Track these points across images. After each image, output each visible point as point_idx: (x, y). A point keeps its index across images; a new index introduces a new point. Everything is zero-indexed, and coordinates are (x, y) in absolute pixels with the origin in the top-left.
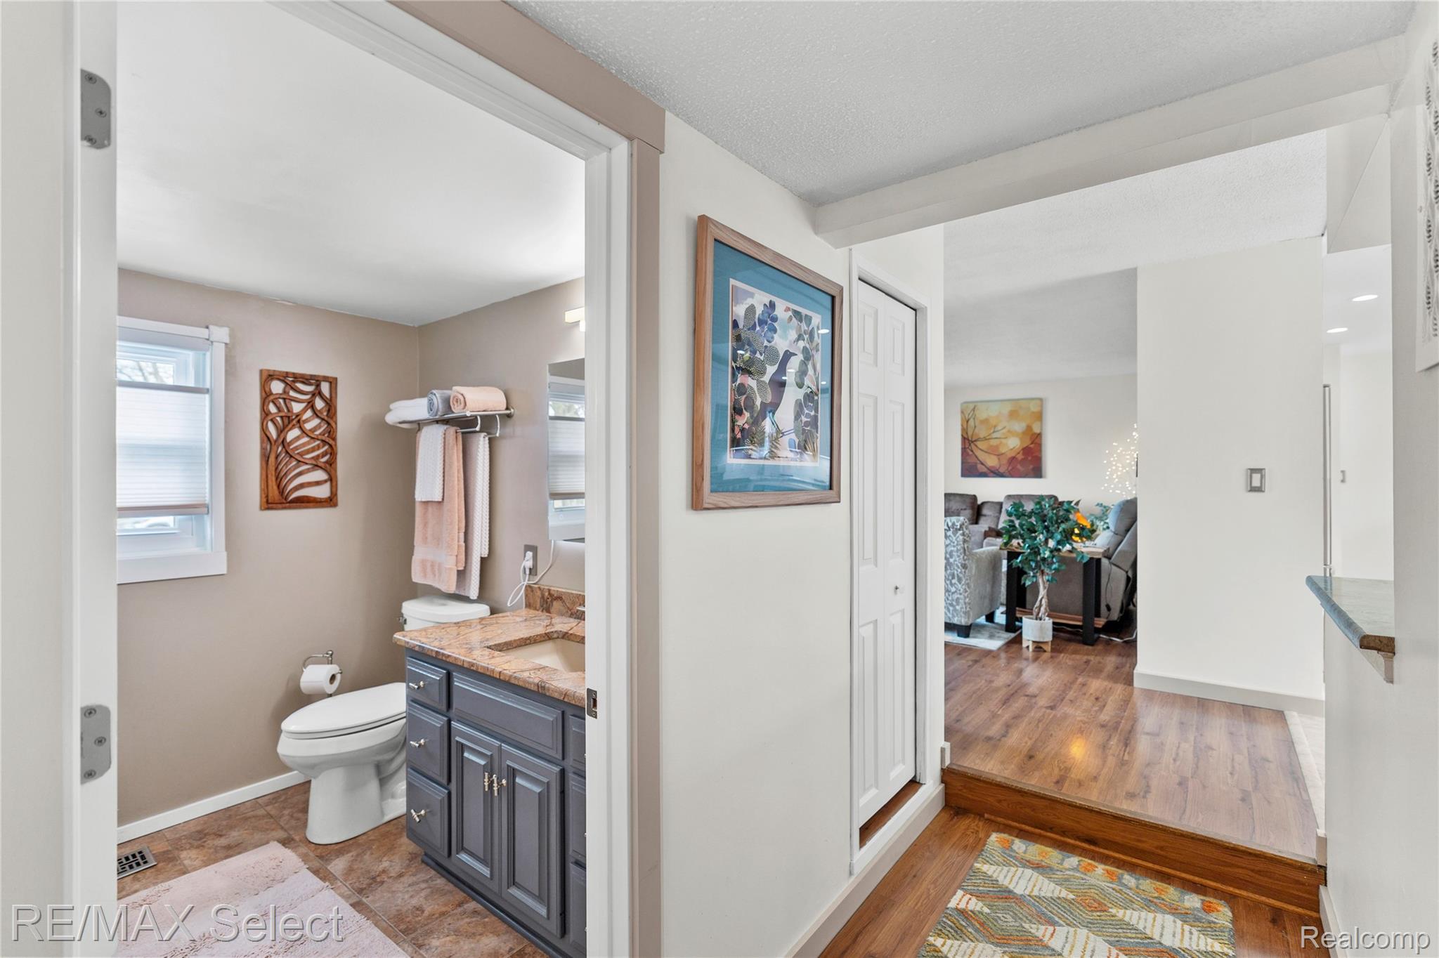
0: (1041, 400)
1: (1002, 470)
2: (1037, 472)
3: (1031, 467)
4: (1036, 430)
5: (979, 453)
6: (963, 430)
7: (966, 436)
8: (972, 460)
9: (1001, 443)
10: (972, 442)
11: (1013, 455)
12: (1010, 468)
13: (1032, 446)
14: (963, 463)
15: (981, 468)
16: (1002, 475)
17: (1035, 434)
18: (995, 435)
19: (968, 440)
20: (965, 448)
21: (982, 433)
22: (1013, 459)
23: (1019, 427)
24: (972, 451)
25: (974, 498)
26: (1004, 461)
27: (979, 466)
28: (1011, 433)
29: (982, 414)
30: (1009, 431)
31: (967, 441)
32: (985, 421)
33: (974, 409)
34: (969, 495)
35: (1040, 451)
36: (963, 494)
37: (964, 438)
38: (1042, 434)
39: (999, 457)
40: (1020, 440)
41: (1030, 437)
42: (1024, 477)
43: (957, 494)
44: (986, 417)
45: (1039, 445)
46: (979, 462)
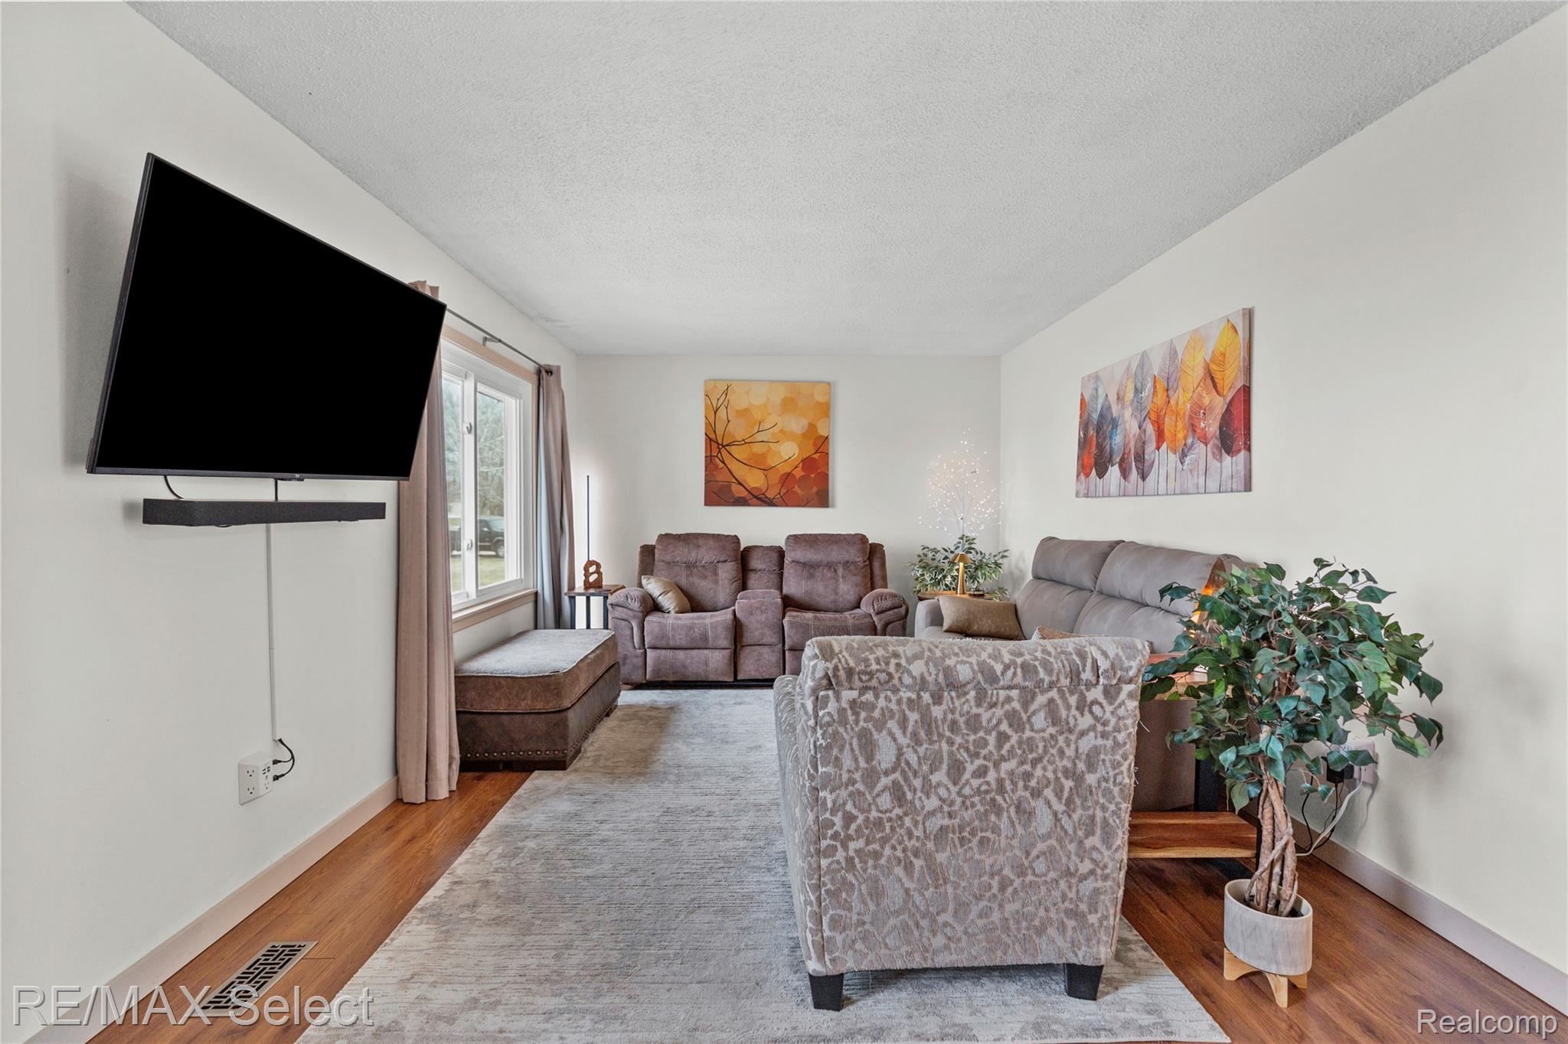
0: (828, 384)
1: (770, 495)
2: (822, 499)
3: (815, 489)
4: (823, 433)
5: (734, 466)
6: (708, 425)
7: (712, 436)
8: (722, 477)
9: (770, 448)
10: (723, 446)
11: (788, 470)
12: (784, 491)
13: (816, 456)
14: (707, 482)
15: (737, 491)
16: (771, 503)
17: (822, 436)
18: (759, 437)
19: (717, 442)
20: (711, 456)
21: (739, 431)
22: (788, 476)
23: (797, 425)
24: (723, 462)
25: (735, 540)
26: (775, 479)
27: (735, 488)
28: (785, 435)
29: (739, 401)
30: (781, 431)
31: (714, 445)
32: (744, 413)
33: (726, 392)
34: (728, 536)
35: (828, 464)
36: (719, 535)
37: (711, 439)
38: (830, 438)
39: (766, 472)
40: (799, 446)
41: (812, 442)
42: (804, 506)
43: (708, 535)
44: (744, 405)
45: (826, 455)
46: (734, 480)
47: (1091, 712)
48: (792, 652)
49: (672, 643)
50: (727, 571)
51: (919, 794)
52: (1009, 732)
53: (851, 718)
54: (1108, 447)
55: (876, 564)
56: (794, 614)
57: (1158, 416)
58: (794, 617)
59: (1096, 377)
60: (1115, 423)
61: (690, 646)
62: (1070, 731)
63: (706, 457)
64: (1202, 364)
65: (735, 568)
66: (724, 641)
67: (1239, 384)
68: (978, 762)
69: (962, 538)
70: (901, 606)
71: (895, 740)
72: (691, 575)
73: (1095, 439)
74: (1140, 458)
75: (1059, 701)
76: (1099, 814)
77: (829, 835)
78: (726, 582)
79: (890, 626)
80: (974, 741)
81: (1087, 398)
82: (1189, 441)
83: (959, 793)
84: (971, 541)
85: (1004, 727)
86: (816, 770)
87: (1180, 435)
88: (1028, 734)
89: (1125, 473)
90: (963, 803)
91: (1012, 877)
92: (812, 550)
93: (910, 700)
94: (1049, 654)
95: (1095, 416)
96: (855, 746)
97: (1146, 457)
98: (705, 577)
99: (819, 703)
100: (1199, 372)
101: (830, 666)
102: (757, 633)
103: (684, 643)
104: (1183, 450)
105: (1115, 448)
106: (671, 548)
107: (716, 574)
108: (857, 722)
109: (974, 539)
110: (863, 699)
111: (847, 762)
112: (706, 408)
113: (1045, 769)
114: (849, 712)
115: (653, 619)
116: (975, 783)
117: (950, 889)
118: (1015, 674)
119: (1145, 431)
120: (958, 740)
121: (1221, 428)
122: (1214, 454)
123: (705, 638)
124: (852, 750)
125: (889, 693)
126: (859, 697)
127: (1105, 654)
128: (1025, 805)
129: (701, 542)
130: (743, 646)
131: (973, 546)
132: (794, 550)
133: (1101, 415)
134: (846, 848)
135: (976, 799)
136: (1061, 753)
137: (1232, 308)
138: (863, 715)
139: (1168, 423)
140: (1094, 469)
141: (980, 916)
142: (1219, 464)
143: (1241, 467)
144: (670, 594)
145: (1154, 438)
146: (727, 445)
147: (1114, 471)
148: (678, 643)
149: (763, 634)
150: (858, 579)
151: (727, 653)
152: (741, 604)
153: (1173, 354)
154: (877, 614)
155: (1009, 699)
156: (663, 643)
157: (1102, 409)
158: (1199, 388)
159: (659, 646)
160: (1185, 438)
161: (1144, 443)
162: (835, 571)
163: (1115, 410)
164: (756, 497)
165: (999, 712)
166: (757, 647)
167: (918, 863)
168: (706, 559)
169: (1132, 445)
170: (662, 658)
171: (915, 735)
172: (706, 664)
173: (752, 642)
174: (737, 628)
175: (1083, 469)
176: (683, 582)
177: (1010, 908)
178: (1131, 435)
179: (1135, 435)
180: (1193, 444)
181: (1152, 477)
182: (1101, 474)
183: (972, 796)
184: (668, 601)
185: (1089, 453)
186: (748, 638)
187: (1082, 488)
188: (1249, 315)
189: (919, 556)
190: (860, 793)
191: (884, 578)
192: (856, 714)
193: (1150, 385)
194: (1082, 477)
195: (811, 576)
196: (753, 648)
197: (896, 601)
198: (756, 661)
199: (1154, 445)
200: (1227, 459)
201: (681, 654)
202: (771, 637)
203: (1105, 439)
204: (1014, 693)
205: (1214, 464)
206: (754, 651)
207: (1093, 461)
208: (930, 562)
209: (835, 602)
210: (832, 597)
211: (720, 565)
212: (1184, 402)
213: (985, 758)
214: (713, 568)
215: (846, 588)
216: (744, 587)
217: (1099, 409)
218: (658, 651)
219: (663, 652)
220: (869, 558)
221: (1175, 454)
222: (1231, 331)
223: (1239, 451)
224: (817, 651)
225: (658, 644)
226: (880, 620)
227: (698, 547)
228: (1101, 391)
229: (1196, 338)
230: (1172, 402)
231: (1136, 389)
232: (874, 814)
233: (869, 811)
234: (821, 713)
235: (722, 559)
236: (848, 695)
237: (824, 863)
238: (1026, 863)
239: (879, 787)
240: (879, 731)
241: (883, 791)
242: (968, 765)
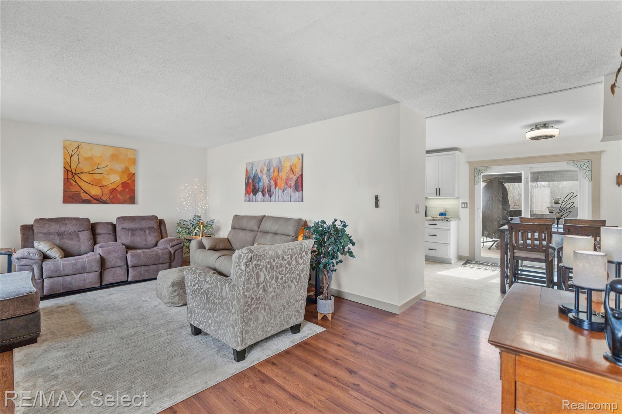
0: (135, 150)
1: (104, 198)
2: (132, 200)
3: (128, 196)
4: (132, 171)
5: (82, 184)
6: (65, 162)
7: (69, 168)
9: (104, 177)
10: (76, 174)
11: (114, 187)
12: (111, 197)
13: (129, 182)
14: (65, 191)
15: (84, 196)
16: (104, 202)
17: (132, 173)
18: (98, 171)
19: (72, 172)
20: (68, 178)
21: (85, 167)
22: (114, 190)
23: (119, 167)
24: (76, 182)
25: (88, 220)
26: (107, 191)
27: (82, 195)
28: (113, 171)
29: (86, 153)
30: (110, 169)
31: (70, 174)
32: (89, 159)
33: (78, 148)
34: (83, 218)
35: (135, 185)
36: (78, 218)
37: (67, 170)
38: (136, 174)
39: (101, 188)
40: (120, 176)
41: (127, 175)
42: (122, 204)
43: (71, 218)
44: (89, 155)
45: (134, 181)
46: (82, 191)
47: (303, 258)
48: (133, 268)
49: (62, 274)
50: (85, 236)
51: (269, 288)
52: (288, 266)
53: (255, 269)
54: (257, 186)
55: (163, 228)
56: (132, 251)
57: (275, 179)
58: (133, 252)
59: (252, 164)
60: (260, 179)
61: (74, 273)
62: (299, 264)
63: (64, 179)
64: (289, 166)
65: (89, 233)
66: (96, 267)
67: (300, 173)
68: (282, 276)
69: (195, 216)
70: (181, 243)
71: (264, 273)
72: (63, 238)
73: (252, 183)
74: (269, 190)
75: (297, 257)
76: (303, 283)
77: (247, 305)
78: (85, 240)
79: (177, 252)
80: (281, 270)
81: (248, 170)
82: (286, 187)
83: (277, 285)
84: (199, 217)
85: (287, 265)
86: (245, 287)
87: (283, 185)
88: (291, 266)
89: (264, 195)
90: (278, 288)
91: (286, 305)
92: (133, 223)
93: (268, 262)
94: (295, 245)
95: (252, 176)
96: (255, 277)
97: (271, 190)
98: (72, 239)
99: (247, 266)
100: (289, 168)
101: (253, 255)
102: (113, 262)
103: (71, 272)
104: (283, 189)
105: (260, 186)
106: (47, 226)
107: (79, 237)
108: (256, 270)
109: (200, 216)
110: (258, 263)
111: (253, 282)
112: (65, 154)
113: (294, 275)
114: (254, 267)
115: (47, 264)
116: (280, 281)
117: (273, 312)
118: (290, 251)
119: (271, 183)
120: (278, 271)
121: (295, 184)
122: (293, 191)
123: (84, 268)
124: (254, 278)
125: (263, 260)
126: (257, 263)
127: (306, 244)
128: (290, 285)
129: (67, 222)
130: (105, 269)
131: (200, 219)
132: (123, 224)
133: (254, 176)
134: (251, 308)
135: (280, 286)
136: (297, 270)
137: (299, 152)
138: (258, 268)
139: (279, 181)
140: (252, 193)
141: (279, 318)
142: (294, 194)
143: (301, 195)
144: (54, 249)
145: (274, 185)
146: (78, 174)
147: (260, 194)
148: (67, 273)
149: (116, 262)
150: (156, 234)
151: (97, 274)
152: (98, 250)
153: (280, 162)
154: (171, 247)
155: (288, 258)
156: (57, 274)
157: (255, 174)
158: (288, 173)
159: (53, 276)
160: (284, 186)
161: (270, 186)
162: (145, 232)
163: (260, 175)
164: (95, 199)
165: (286, 261)
166: (113, 268)
167: (267, 307)
168: (72, 230)
169: (266, 186)
170: (56, 282)
171: (269, 271)
172: (85, 280)
173: (110, 266)
174: (102, 261)
175: (247, 192)
176: (58, 242)
177: (285, 314)
178: (266, 183)
179: (267, 184)
180: (286, 188)
181: (273, 197)
182: (255, 194)
183: (280, 285)
184: (55, 253)
185: (250, 188)
186: (108, 265)
187: (247, 199)
188: (302, 155)
189: (178, 223)
190: (256, 291)
191: (166, 233)
192: (256, 268)
193: (272, 169)
194: (247, 195)
195: (133, 235)
196: (111, 269)
197: (179, 241)
198: (113, 275)
199: (274, 187)
200: (297, 193)
201: (68, 278)
202: (120, 263)
203: (256, 183)
204: (289, 256)
205: (293, 194)
206: (112, 270)
207: (251, 190)
208: (183, 226)
209: (146, 244)
210: (144, 243)
211: (80, 233)
212: (284, 176)
213: (283, 274)
214: (76, 234)
215: (151, 238)
216: (95, 243)
217: (253, 174)
218: (53, 279)
219: (56, 279)
220: (159, 226)
221: (281, 190)
222: (298, 159)
223: (300, 191)
224: (249, 251)
225: (54, 275)
226: (173, 250)
227: (66, 224)
228: (254, 168)
229: (288, 158)
230: (280, 175)
231: (267, 169)
232: (258, 296)
233: (257, 296)
234: (247, 269)
235: (81, 230)
236: (254, 263)
237: (245, 314)
238: (289, 300)
239: (260, 288)
240: (261, 272)
241: (261, 289)
242: (279, 277)
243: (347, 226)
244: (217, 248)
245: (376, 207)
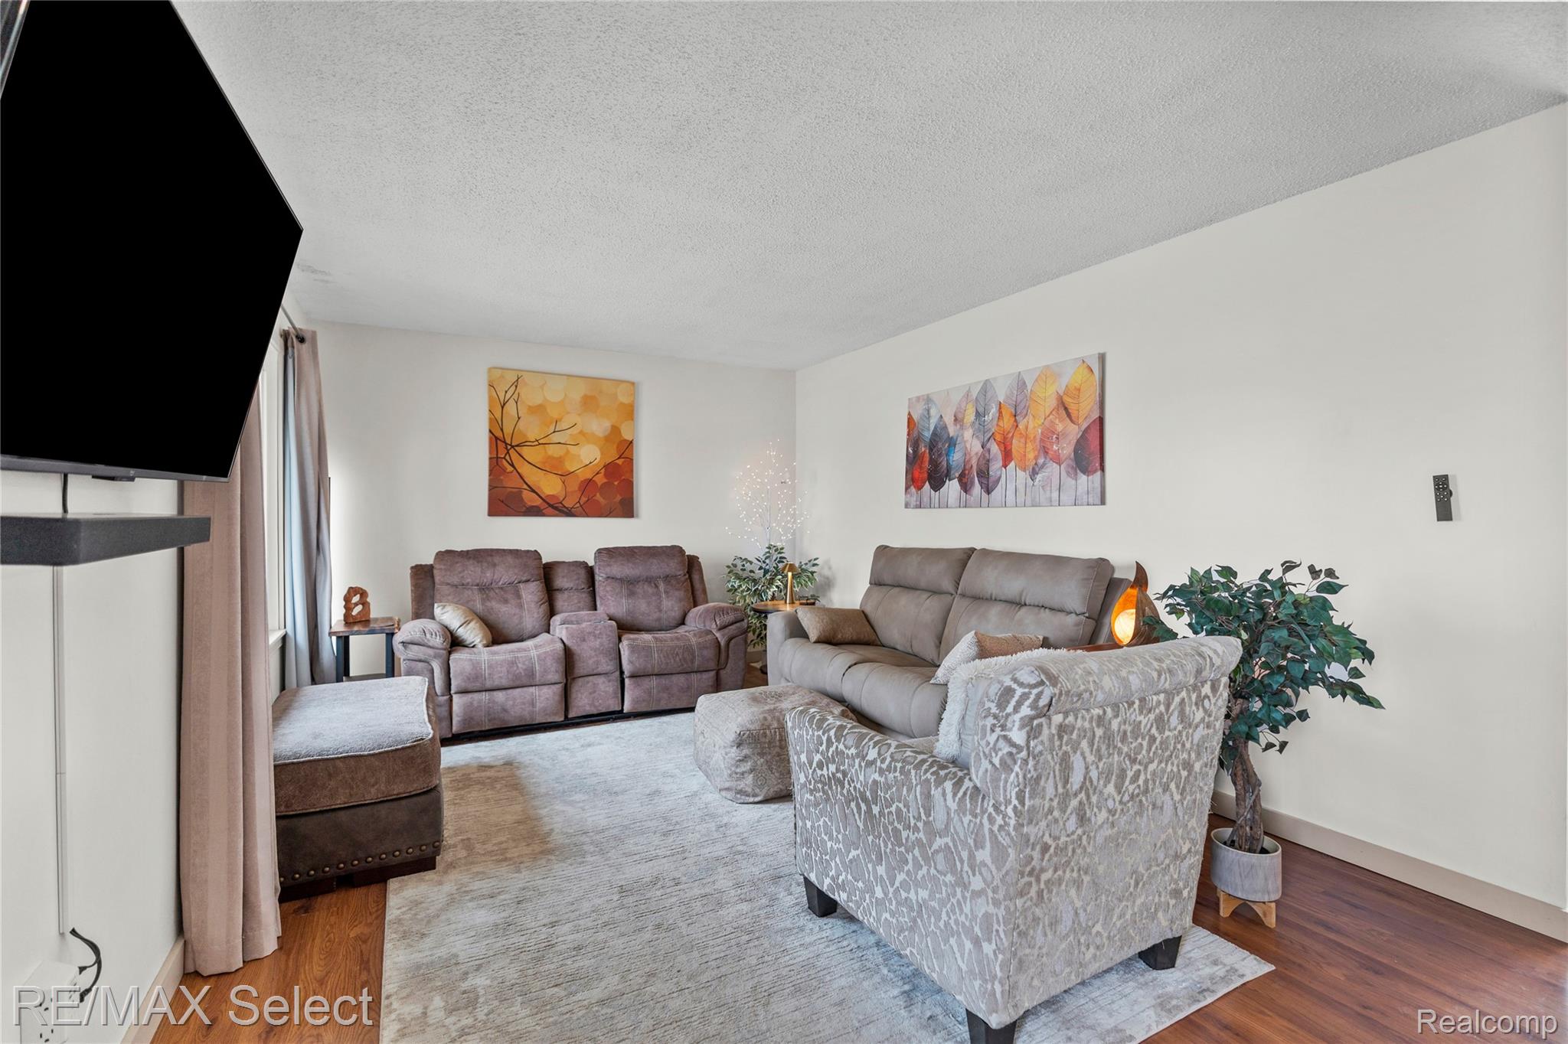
0: (633, 384)
1: (568, 504)
2: (626, 508)
3: (619, 498)
4: (629, 438)
5: (525, 469)
6: (493, 420)
7: (499, 434)
8: (512, 482)
9: (568, 452)
10: (513, 447)
11: (589, 476)
12: (584, 499)
13: (620, 462)
14: (492, 488)
15: (530, 499)
16: (569, 513)
17: (625, 440)
18: (556, 438)
19: (504, 442)
20: (497, 458)
21: (531, 429)
22: (588, 483)
23: (599, 426)
24: (513, 466)
25: (536, 555)
26: (574, 486)
27: (527, 496)
28: (585, 436)
29: (531, 396)
30: (581, 432)
31: (501, 445)
32: (539, 410)
33: (516, 384)
34: (528, 551)
35: (632, 471)
36: (517, 550)
37: (497, 438)
38: (634, 442)
39: (563, 478)
40: (601, 450)
41: (615, 446)
42: (606, 516)
43: (504, 550)
44: (538, 401)
45: (630, 461)
46: (525, 486)
47: (1203, 707)
48: (634, 679)
49: (488, 684)
50: (532, 593)
51: (1095, 810)
52: (1157, 735)
53: (1057, 743)
54: (944, 464)
55: (696, 577)
56: (632, 636)
57: (1005, 438)
58: (633, 640)
59: (928, 400)
60: (952, 442)
61: (511, 684)
62: (1190, 725)
63: (490, 459)
64: (1054, 396)
65: (540, 588)
66: (555, 674)
67: (1096, 415)
68: (1135, 768)
69: (769, 548)
70: (743, 620)
71: (1084, 758)
72: (488, 599)
73: (927, 455)
74: (984, 474)
75: (1187, 700)
77: (1027, 873)
78: (533, 605)
79: (733, 641)
80: (1135, 748)
81: (915, 417)
82: (1041, 461)
83: (1121, 802)
84: (779, 550)
85: (1154, 731)
86: (1023, 804)
87: (1031, 455)
88: (1167, 733)
89: (966, 487)
90: (1122, 810)
91: (1144, 872)
92: (630, 565)
93: (1099, 717)
94: (1180, 657)
95: (927, 435)
96: (1057, 773)
97: (991, 473)
98: (506, 601)
99: (1033, 733)
100: (1052, 403)
101: (1057, 691)
102: (591, 662)
103: (504, 682)
104: (1033, 469)
105: (953, 464)
106: (459, 567)
107: (519, 597)
108: (1061, 746)
109: (782, 549)
110: (1067, 722)
111: (1050, 791)
112: (491, 400)
113: (1173, 764)
114: (1056, 737)
115: (460, 660)
116: (1131, 788)
117: (1104, 897)
118: (1166, 679)
119: (989, 451)
120: (1125, 749)
121: (1075, 451)
122: (1068, 473)
123: (531, 673)
124: (1055, 777)
125: (1084, 712)
126: (1064, 719)
127: (1215, 652)
128: (1159, 803)
129: (497, 559)
130: (574, 679)
131: (782, 555)
132: (609, 565)
133: (935, 434)
134: (1038, 880)
135: (1130, 804)
136: (1183, 745)
137: (1090, 351)
138: (1065, 738)
139: (1016, 445)
140: (927, 482)
141: (1120, 917)
142: (1074, 482)
143: (1097, 484)
144: (472, 624)
145: (1000, 457)
146: (517, 446)
147: (952, 487)
148: (497, 683)
149: (597, 663)
150: (680, 594)
151: (558, 688)
152: (560, 630)
153: (1021, 385)
154: (720, 629)
155: (1159, 703)
156: (477, 685)
157: (935, 428)
158: (1051, 417)
159: (470, 689)
160: (1036, 458)
161: (988, 461)
162: (657, 587)
163: (952, 430)
164: (550, 505)
165: (1152, 716)
166: (591, 678)
167: (1086, 879)
168: (505, 579)
169: (974, 462)
170: (475, 704)
171: (1099, 750)
172: (533, 704)
173: (585, 672)
174: (568, 657)
175: (913, 481)
176: (479, 607)
177: (1139, 902)
178: (973, 453)
179: (977, 454)
180: (1044, 464)
181: (997, 493)
182: (937, 485)
183: (1128, 801)
184: (472, 633)
185: (921, 468)
186: (581, 668)
187: (913, 501)
188: (1102, 358)
189: (728, 567)
190: (1056, 821)
191: (704, 591)
192: (1060, 738)
193: (994, 411)
194: (913, 489)
195: (631, 594)
196: (587, 679)
197: (739, 615)
198: (590, 694)
199: (1000, 463)
200: (1083, 478)
201: (500, 696)
202: (607, 665)
203: (940, 455)
204: (1162, 697)
205: (1069, 482)
206: (588, 682)
207: (926, 475)
208: (740, 573)
209: (659, 619)
210: (656, 616)
211: (521, 586)
212: (1034, 427)
213: (1139, 763)
214: (514, 589)
215: (670, 604)
216: (552, 612)
217: (932, 428)
218: (470, 696)
219: (476, 696)
220: (688, 572)
221: (1025, 471)
222: (1086, 371)
223: (1095, 471)
224: (1043, 677)
225: (470, 687)
226: (723, 636)
227: (494, 565)
228: (933, 412)
229: (1047, 374)
230: (1021, 426)
231: (977, 412)
232: (1063, 839)
233: (1059, 839)
234: (1032, 744)
235: (524, 579)
236: (1058, 719)
237: (1019, 902)
238: (1152, 855)
239: (1069, 811)
240: (1075, 752)
241: (1071, 814)
242: (1128, 772)
243: (1342, 587)
244: (840, 636)
245: (1438, 520)
